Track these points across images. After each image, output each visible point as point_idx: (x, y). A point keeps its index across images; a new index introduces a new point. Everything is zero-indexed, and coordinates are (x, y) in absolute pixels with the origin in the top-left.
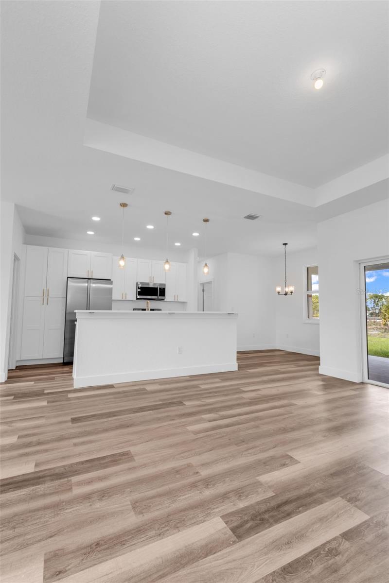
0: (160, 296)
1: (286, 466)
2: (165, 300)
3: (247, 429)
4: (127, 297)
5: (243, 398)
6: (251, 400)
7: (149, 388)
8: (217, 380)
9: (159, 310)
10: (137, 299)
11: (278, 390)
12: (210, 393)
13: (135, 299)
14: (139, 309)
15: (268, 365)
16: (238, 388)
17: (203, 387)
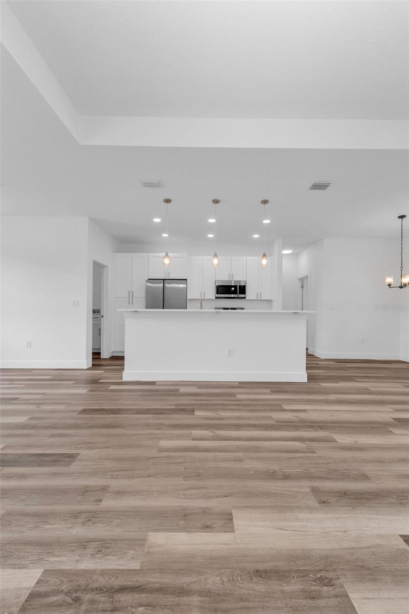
0: (239, 294)
1: (208, 529)
2: (247, 298)
3: (224, 460)
4: (206, 296)
5: (271, 418)
6: (277, 422)
7: (183, 390)
8: (268, 391)
9: (241, 309)
10: (216, 298)
11: (333, 416)
12: (238, 405)
13: (214, 298)
14: (220, 309)
15: (358, 380)
16: (280, 405)
17: (239, 397)
